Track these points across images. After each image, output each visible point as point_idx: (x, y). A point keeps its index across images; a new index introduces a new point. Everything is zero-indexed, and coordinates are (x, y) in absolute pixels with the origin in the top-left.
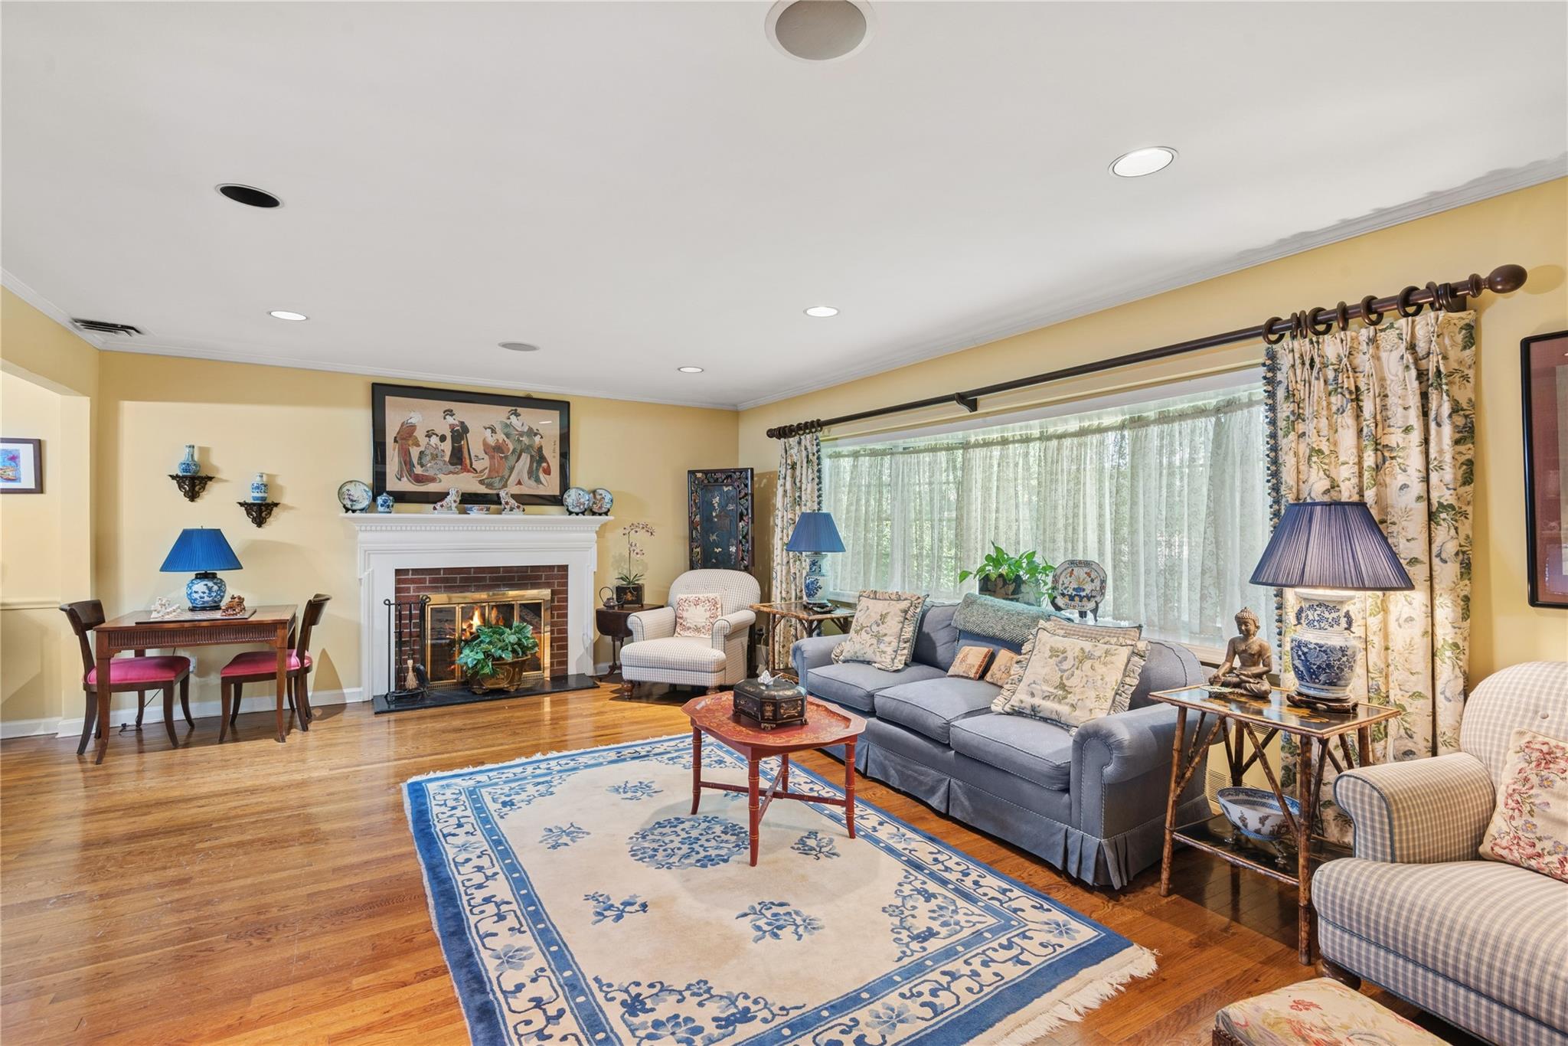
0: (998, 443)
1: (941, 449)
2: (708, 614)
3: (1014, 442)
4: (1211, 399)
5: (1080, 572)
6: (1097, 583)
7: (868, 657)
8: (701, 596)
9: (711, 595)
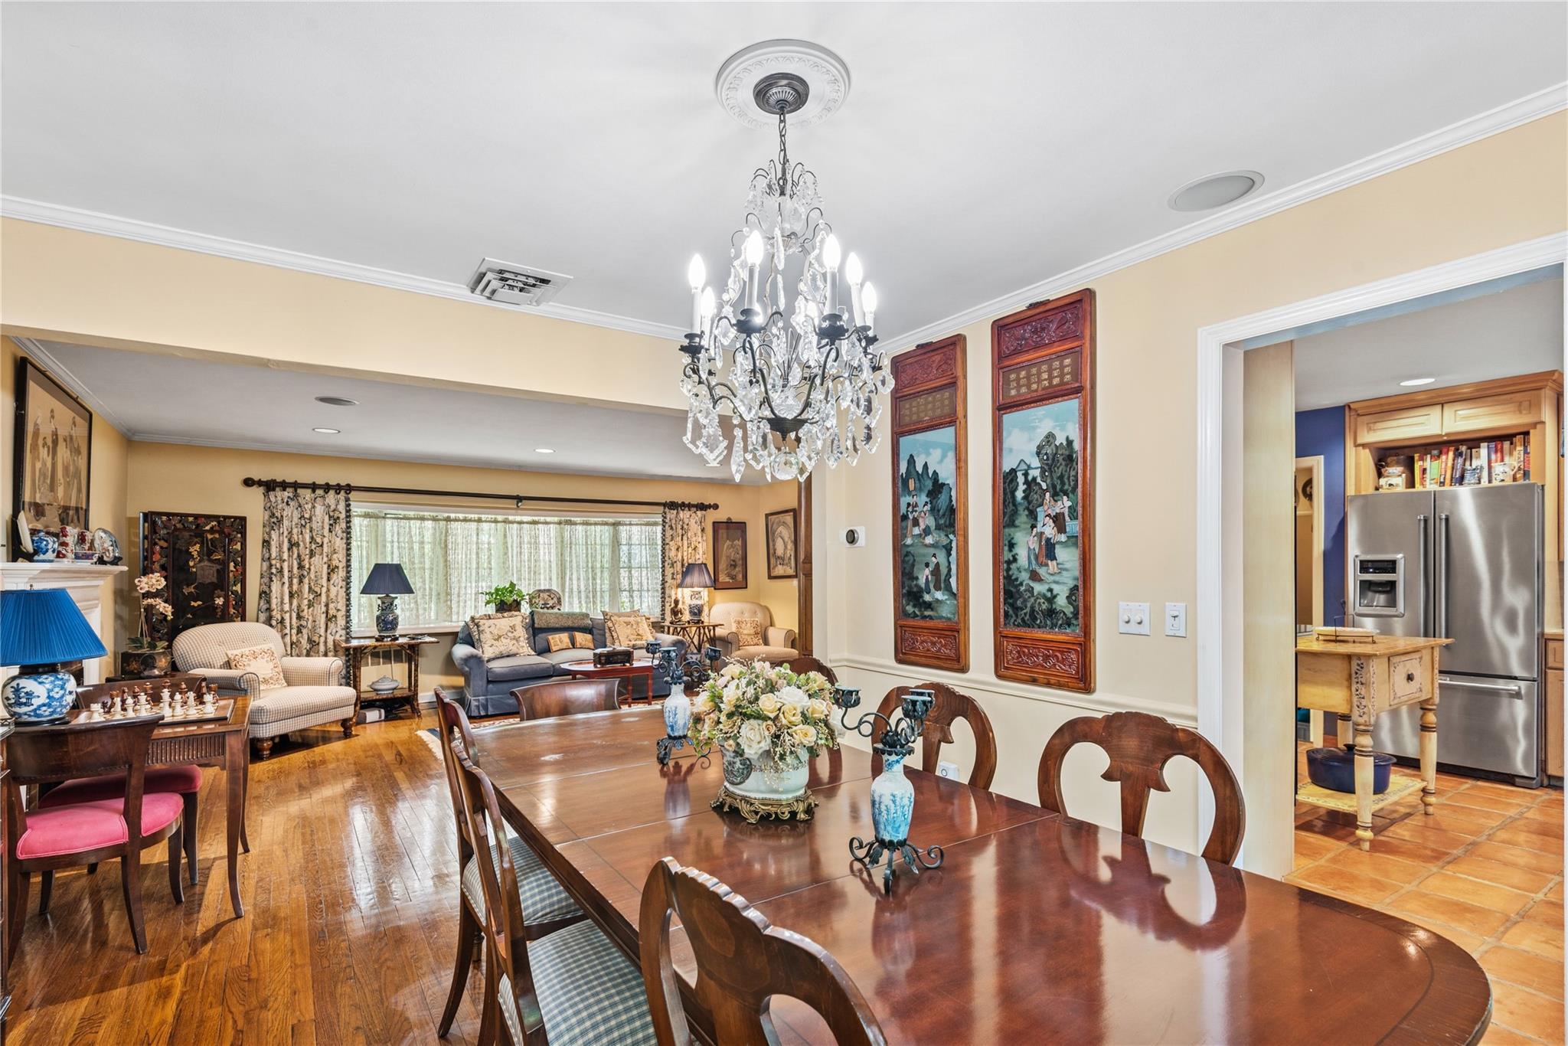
0: (475, 521)
1: (428, 519)
2: (271, 665)
3: (486, 521)
4: (611, 520)
5: (545, 595)
6: (555, 600)
7: (511, 653)
8: (254, 648)
9: (265, 647)
